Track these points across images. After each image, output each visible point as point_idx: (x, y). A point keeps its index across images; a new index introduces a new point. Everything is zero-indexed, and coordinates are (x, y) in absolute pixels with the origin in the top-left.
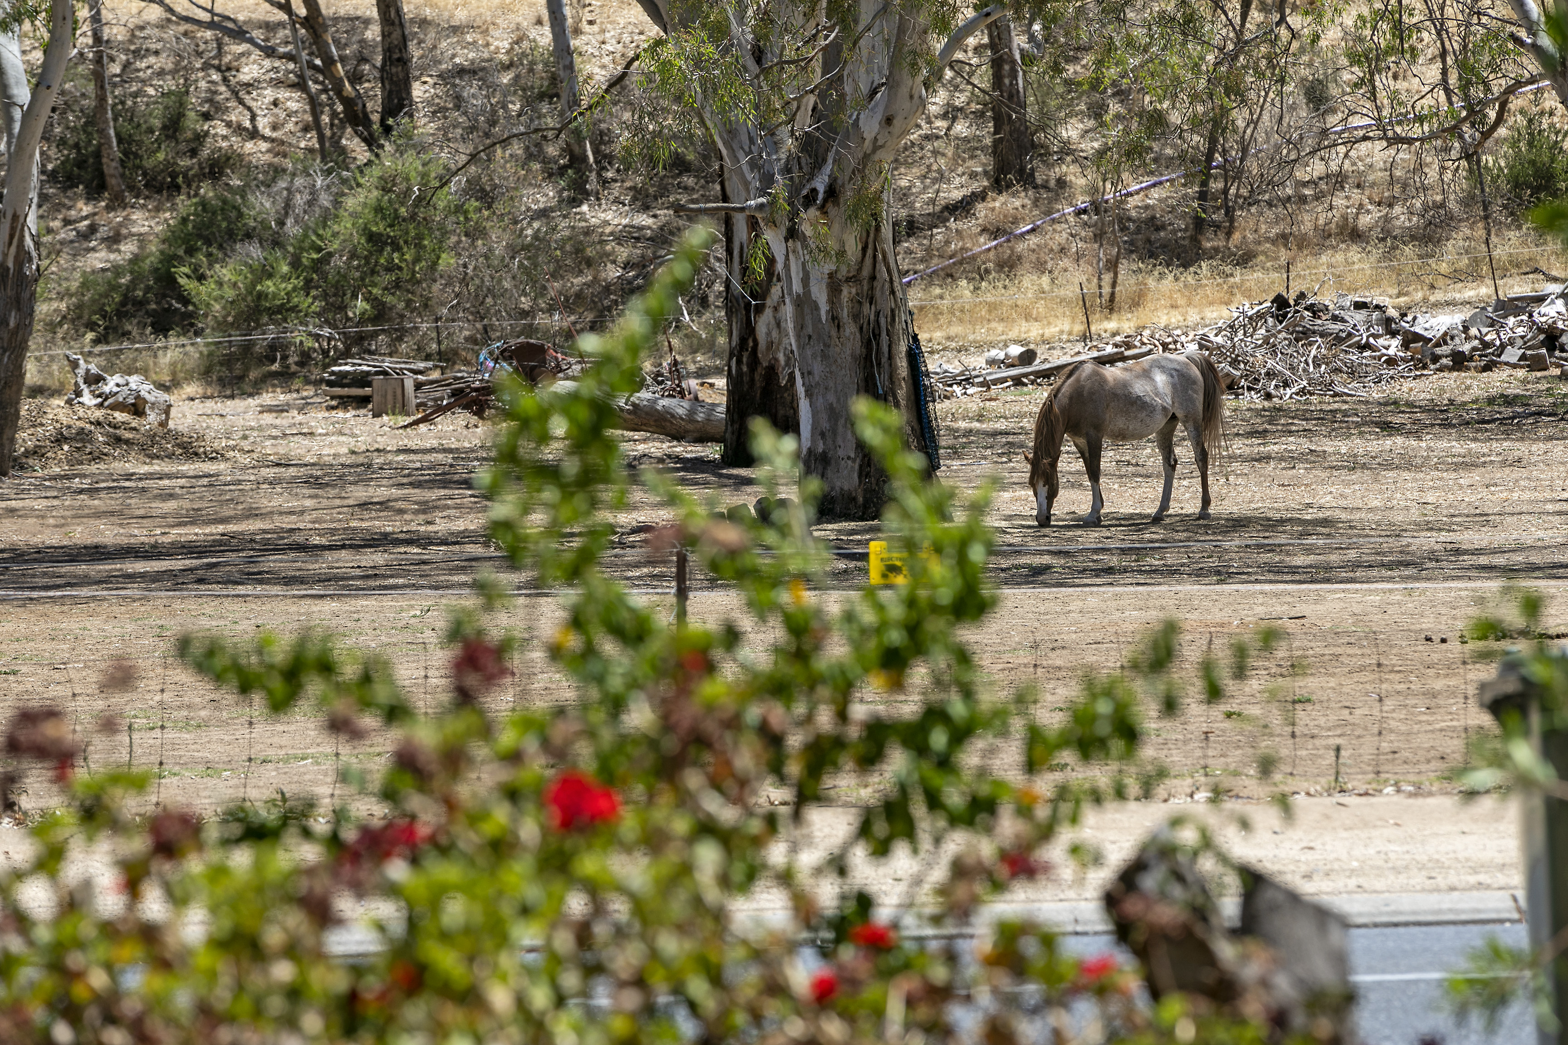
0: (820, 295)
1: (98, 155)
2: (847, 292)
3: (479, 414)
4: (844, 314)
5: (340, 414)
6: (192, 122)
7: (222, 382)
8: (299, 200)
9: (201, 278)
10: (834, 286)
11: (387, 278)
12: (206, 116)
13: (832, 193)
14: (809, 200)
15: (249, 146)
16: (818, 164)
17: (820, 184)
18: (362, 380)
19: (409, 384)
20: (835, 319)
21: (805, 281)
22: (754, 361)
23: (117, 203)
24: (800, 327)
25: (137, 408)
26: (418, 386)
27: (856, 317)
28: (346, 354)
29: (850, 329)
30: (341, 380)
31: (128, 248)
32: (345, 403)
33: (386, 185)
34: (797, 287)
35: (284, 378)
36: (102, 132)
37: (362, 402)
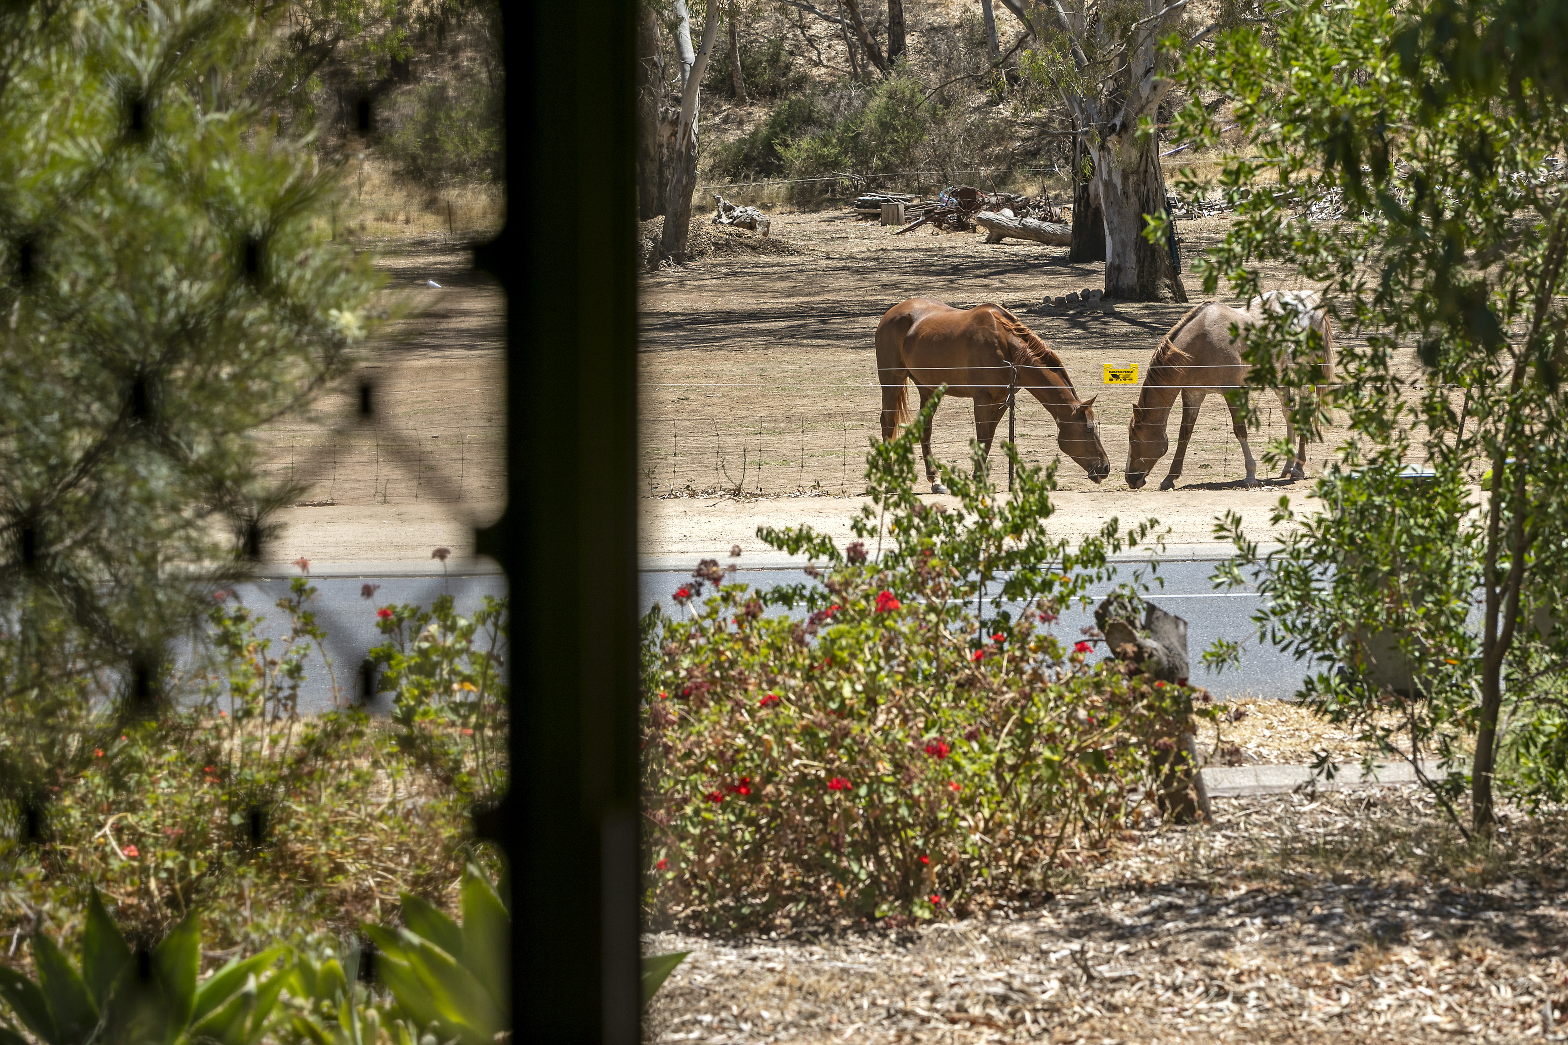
0: (1117, 180)
1: (731, 76)
2: (1132, 179)
3: (939, 226)
4: (1131, 191)
5: (863, 224)
6: (784, 57)
7: (799, 205)
8: (843, 102)
9: (787, 146)
10: (1125, 177)
11: (890, 147)
12: (791, 53)
13: (1124, 126)
14: (1113, 129)
15: (815, 71)
16: (1117, 110)
17: (1118, 121)
18: (875, 204)
19: (901, 208)
20: (1125, 193)
21: (1110, 172)
22: (1088, 205)
23: (741, 102)
24: (1107, 198)
25: (751, 225)
26: (907, 208)
27: (1136, 192)
28: (868, 189)
29: (1133, 199)
30: (864, 204)
31: (749, 128)
32: (866, 217)
33: (891, 95)
34: (1105, 176)
35: (833, 203)
36: (734, 63)
37: (876, 217)
